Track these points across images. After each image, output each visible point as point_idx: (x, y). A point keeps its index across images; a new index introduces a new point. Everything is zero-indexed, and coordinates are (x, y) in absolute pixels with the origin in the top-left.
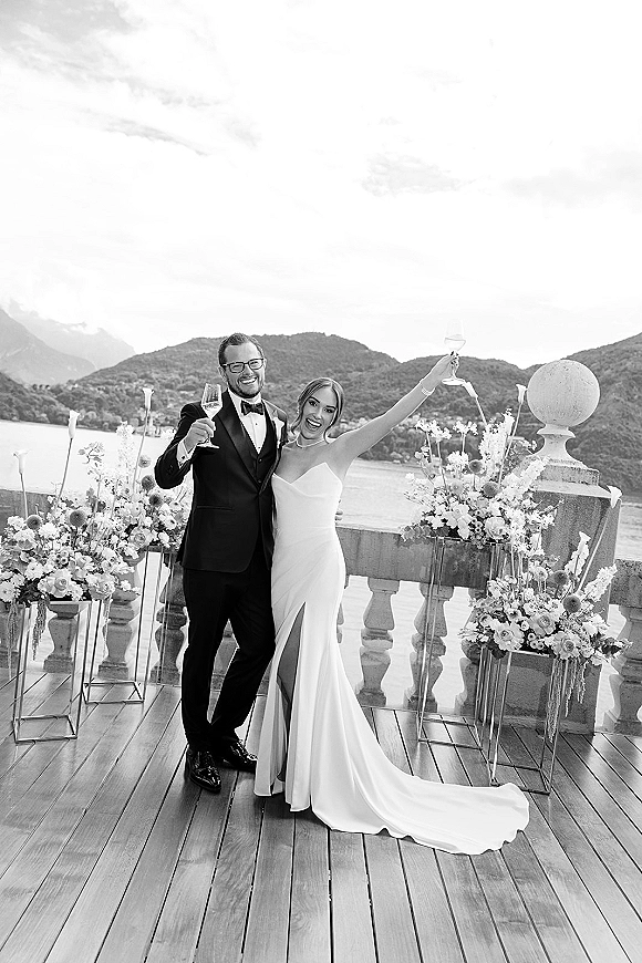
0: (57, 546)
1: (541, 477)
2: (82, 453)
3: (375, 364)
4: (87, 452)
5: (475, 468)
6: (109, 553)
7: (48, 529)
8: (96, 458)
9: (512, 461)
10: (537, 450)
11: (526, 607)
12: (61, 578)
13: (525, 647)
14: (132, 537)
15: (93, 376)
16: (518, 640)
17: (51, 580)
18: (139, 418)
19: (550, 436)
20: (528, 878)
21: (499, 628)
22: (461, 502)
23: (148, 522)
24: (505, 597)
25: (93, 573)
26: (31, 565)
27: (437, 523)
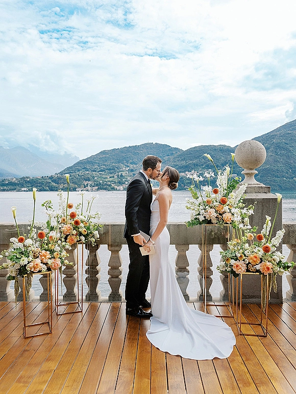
0: (33, 249)
1: (245, 192)
2: (43, 205)
3: (174, 152)
4: (45, 205)
5: (216, 192)
6: (57, 248)
7: (28, 242)
8: (50, 207)
9: (232, 187)
10: (242, 181)
11: (246, 253)
12: (36, 263)
13: (248, 271)
14: (68, 240)
15: (64, 170)
16: (244, 268)
17: (31, 265)
18: (84, 185)
19: (247, 174)
20: (262, 383)
21: (235, 264)
22: (211, 208)
23: (74, 232)
24: (236, 249)
25: (50, 259)
26: (22, 259)
27: (201, 218)
